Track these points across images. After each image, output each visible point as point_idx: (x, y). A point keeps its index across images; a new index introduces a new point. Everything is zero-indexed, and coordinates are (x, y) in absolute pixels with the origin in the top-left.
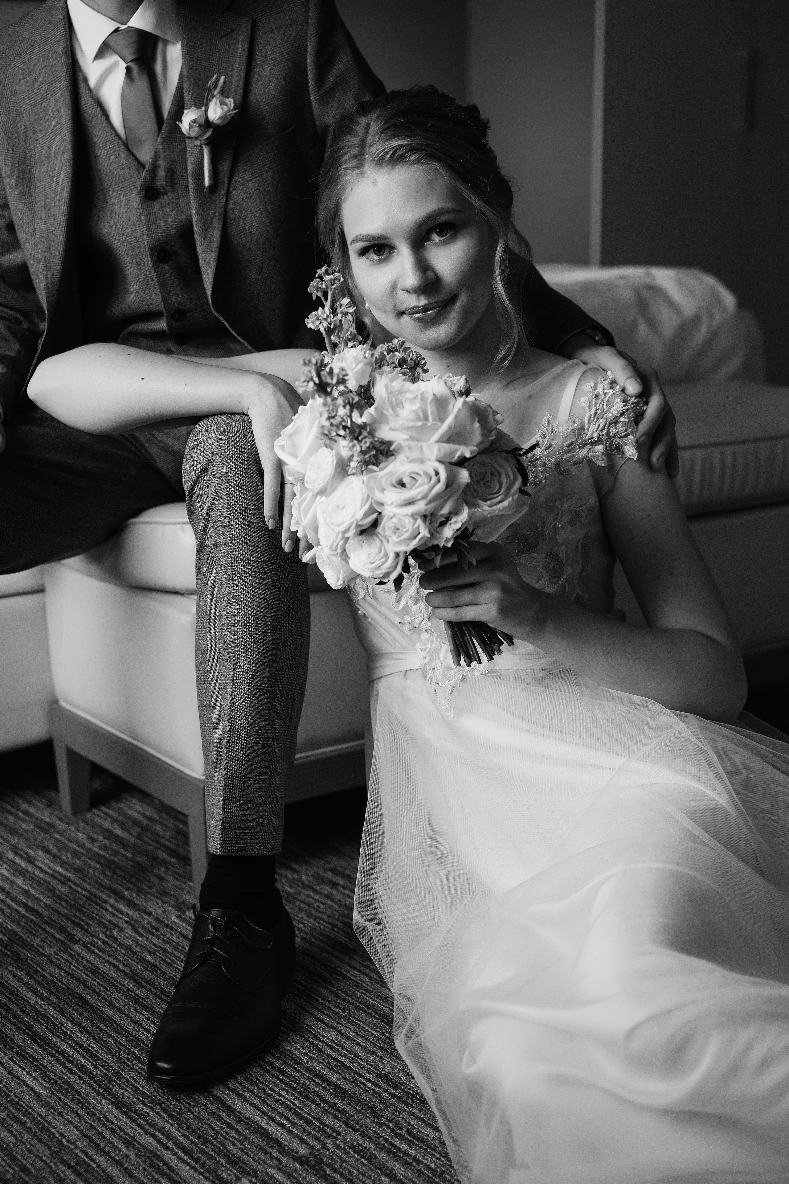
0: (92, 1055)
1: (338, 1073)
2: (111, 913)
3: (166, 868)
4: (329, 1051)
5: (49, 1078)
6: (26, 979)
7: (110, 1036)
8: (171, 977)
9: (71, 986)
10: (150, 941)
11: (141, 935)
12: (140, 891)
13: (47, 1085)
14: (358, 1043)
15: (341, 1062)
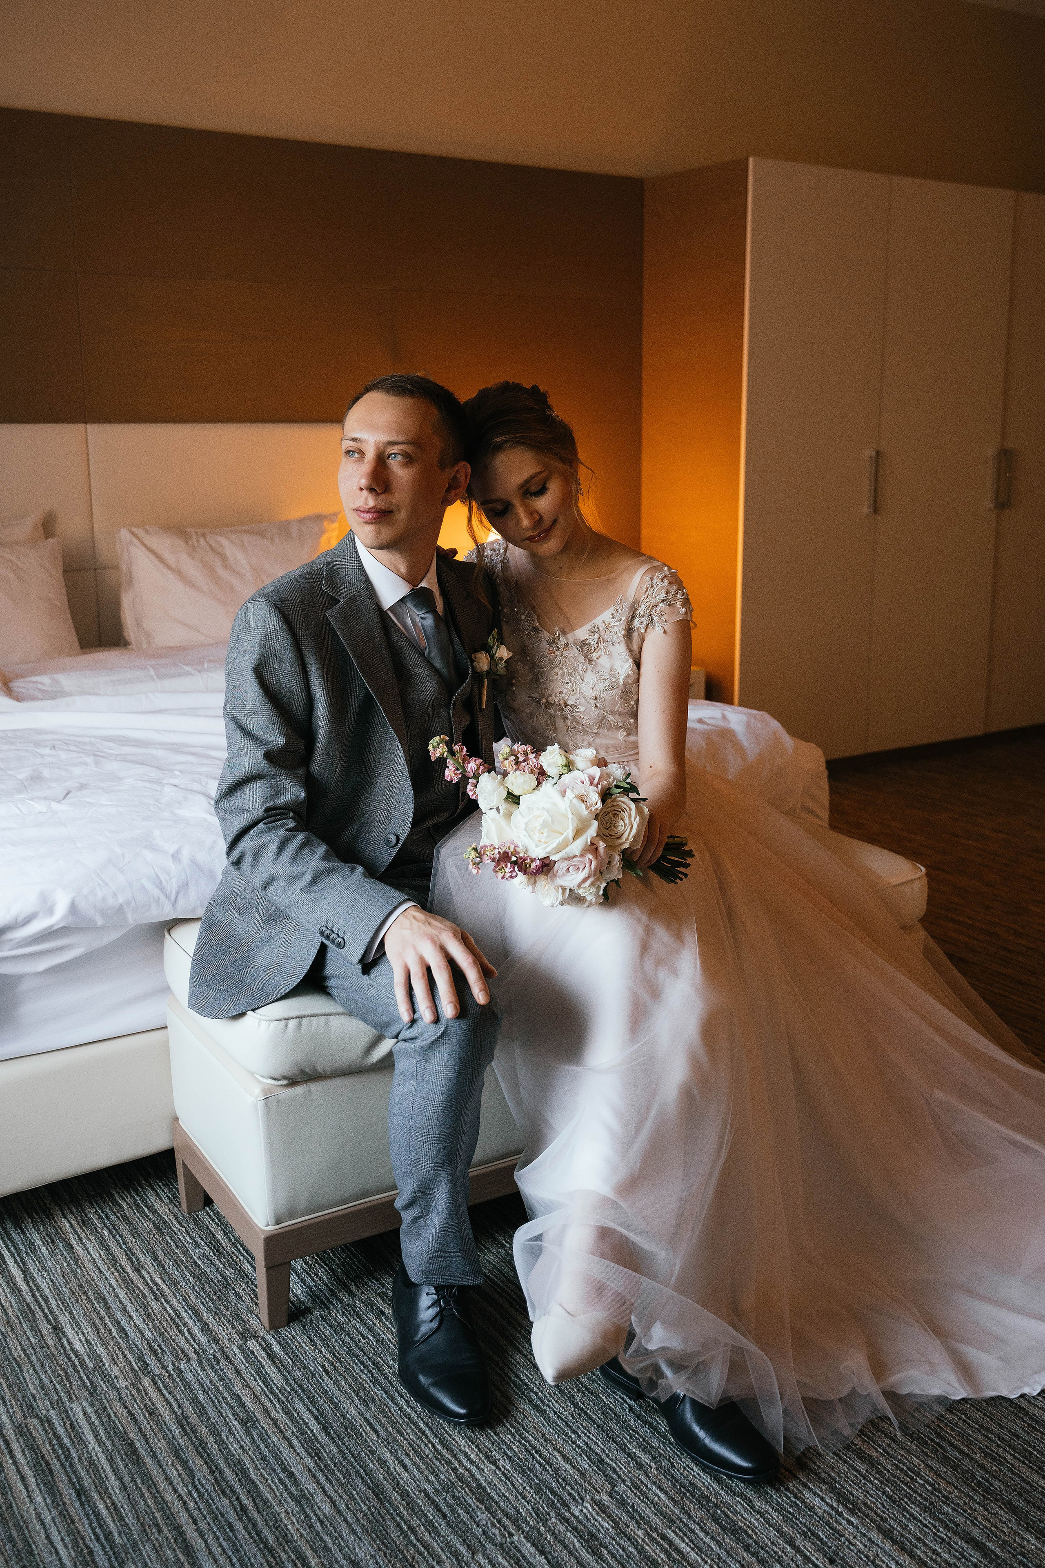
0: (122, 1519)
1: (319, 1557)
2: (186, 1338)
3: (247, 1283)
4: (318, 1527)
5: (78, 1547)
6: (94, 1418)
7: (142, 1495)
8: (213, 1423)
9: (128, 1429)
10: (209, 1377)
11: (203, 1369)
12: (217, 1314)
13: (73, 1554)
14: (345, 1520)
15: (325, 1542)
